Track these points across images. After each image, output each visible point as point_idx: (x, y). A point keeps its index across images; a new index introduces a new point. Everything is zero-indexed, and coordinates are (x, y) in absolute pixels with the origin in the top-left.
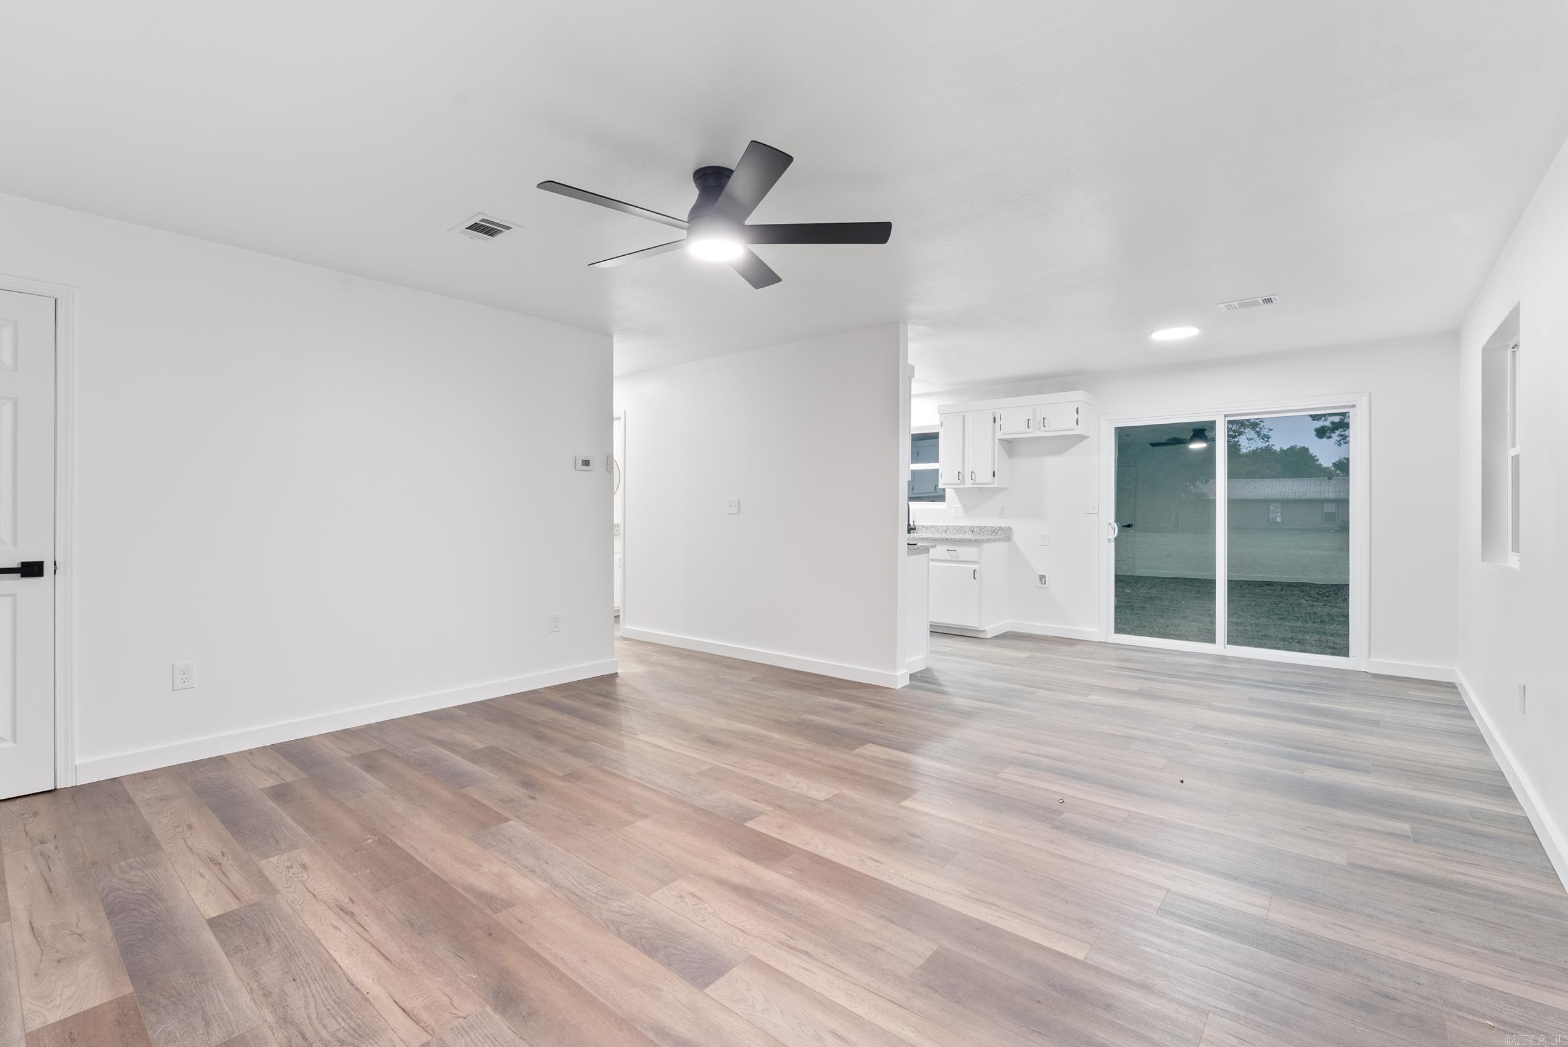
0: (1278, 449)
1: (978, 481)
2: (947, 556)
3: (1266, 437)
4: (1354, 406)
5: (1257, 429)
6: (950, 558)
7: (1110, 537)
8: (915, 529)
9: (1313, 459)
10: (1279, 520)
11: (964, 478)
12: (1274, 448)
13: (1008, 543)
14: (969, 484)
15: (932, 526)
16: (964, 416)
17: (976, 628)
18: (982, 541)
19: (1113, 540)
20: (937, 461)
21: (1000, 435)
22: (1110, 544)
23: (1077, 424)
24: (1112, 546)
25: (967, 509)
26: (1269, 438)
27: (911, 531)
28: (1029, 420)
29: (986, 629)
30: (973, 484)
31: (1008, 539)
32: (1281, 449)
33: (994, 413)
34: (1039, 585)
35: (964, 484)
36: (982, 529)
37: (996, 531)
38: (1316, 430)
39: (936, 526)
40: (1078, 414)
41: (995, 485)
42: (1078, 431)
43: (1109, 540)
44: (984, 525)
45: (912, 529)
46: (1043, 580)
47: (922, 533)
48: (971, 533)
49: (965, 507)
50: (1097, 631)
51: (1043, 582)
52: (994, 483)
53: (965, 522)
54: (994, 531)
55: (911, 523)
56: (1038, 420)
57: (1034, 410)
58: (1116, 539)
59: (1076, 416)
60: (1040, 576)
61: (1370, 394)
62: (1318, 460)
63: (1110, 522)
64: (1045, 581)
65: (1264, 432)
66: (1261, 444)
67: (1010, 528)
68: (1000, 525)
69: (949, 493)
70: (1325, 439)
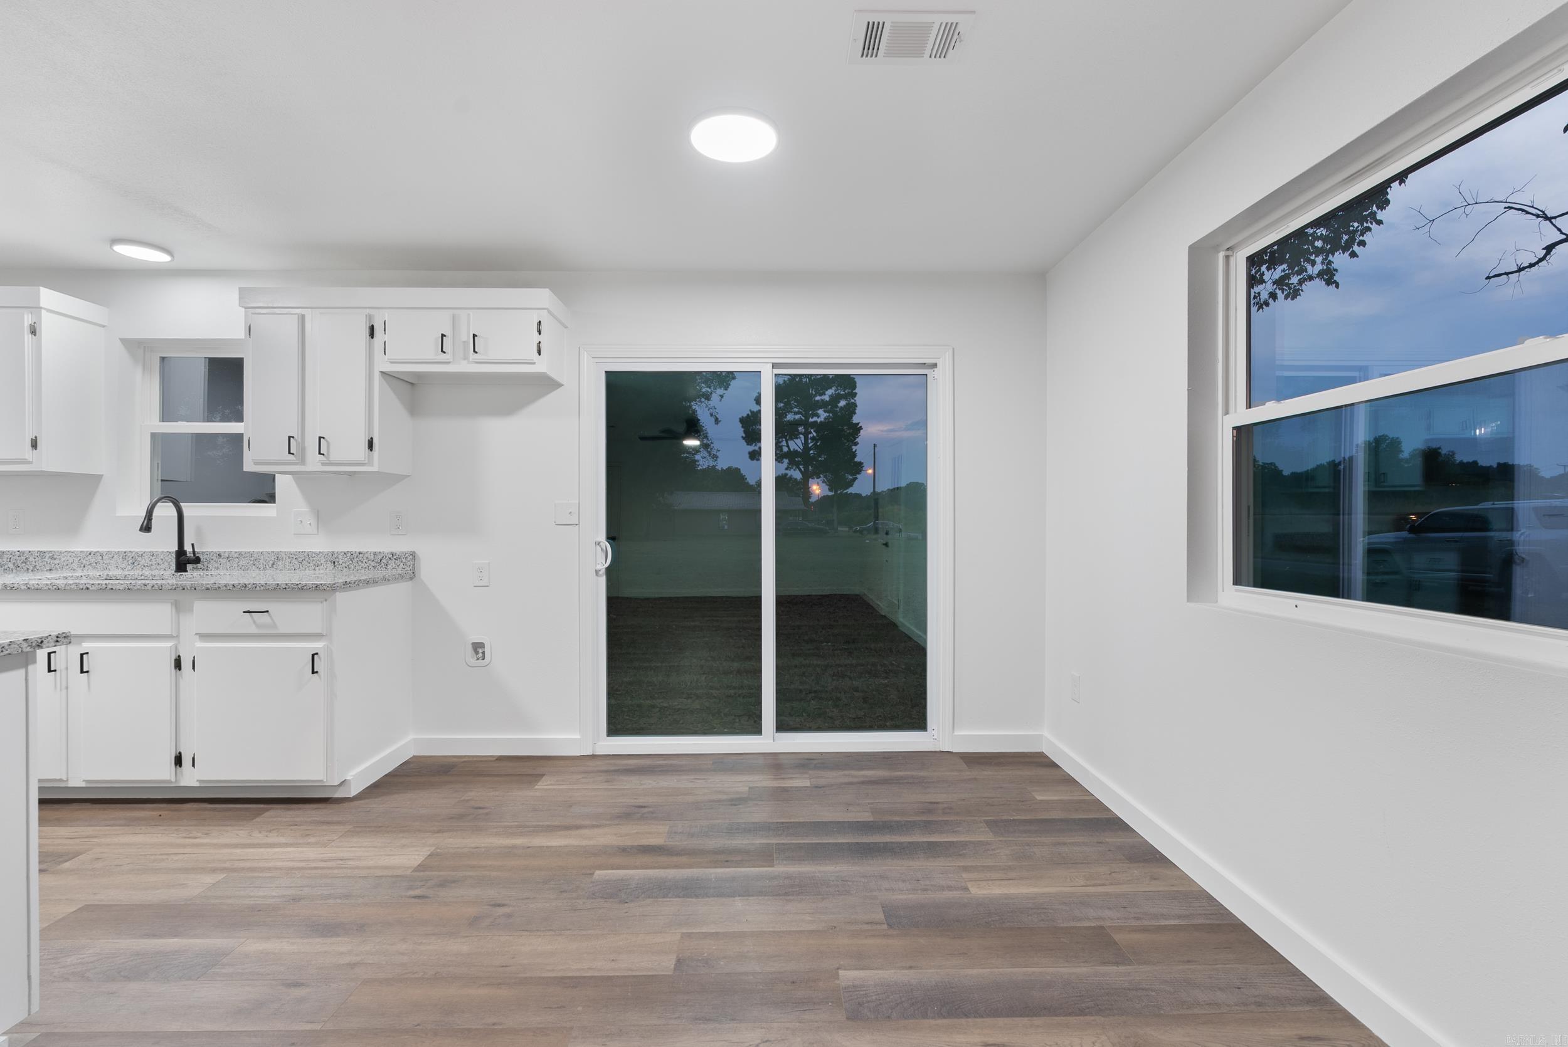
0: (720, 469)
1: (334, 456)
2: (247, 624)
3: (715, 457)
4: (935, 365)
5: (709, 449)
6: (253, 630)
7: (599, 567)
8: (197, 560)
9: (743, 478)
10: (726, 527)
11: (303, 450)
12: (717, 467)
13: (410, 583)
14: (314, 463)
15: (240, 554)
16: (303, 316)
17: (322, 781)
18: (333, 588)
19: (603, 571)
20: (239, 418)
21: (383, 364)
22: (600, 579)
23: (539, 352)
24: (603, 581)
25: (322, 517)
26: (717, 457)
27: (189, 567)
28: (443, 336)
29: (348, 778)
30: (323, 464)
31: (412, 575)
32: (722, 469)
33: (370, 317)
34: (473, 661)
35: (303, 461)
36: (355, 558)
37: (384, 561)
38: (750, 453)
39: (251, 554)
40: (540, 334)
41: (375, 468)
42: (541, 366)
43: (597, 572)
44: (358, 551)
45: (190, 562)
46: (480, 651)
47: (218, 568)
48: (330, 566)
49: (318, 515)
50: (578, 737)
51: (480, 655)
52: (370, 462)
53: (320, 544)
54: (380, 560)
55: (188, 548)
56: (464, 338)
57: (454, 316)
58: (609, 570)
59: (536, 338)
60: (473, 644)
61: (953, 349)
62: (746, 479)
63: (599, 539)
64: (483, 653)
65: (714, 452)
66: (712, 463)
67: (413, 555)
68: (394, 550)
69: (284, 485)
70: (755, 461)
